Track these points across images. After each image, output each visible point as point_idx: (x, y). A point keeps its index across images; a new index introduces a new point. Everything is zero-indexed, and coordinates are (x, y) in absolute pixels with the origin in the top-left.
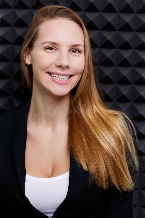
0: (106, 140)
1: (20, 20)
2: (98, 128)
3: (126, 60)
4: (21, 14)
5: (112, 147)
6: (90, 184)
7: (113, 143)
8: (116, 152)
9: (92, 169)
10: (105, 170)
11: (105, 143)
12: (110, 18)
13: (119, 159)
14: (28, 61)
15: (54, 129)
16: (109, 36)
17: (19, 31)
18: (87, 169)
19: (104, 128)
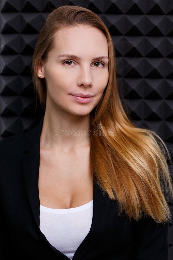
0: (136, 162)
1: (28, 25)
2: (125, 149)
3: (155, 71)
4: (29, 18)
5: (144, 169)
6: (120, 214)
7: (146, 165)
8: (150, 175)
9: (121, 197)
10: (137, 197)
11: (136, 165)
12: (135, 21)
13: (154, 183)
14: (41, 74)
15: (72, 151)
16: (135, 42)
17: (28, 39)
18: (114, 198)
19: (132, 149)
